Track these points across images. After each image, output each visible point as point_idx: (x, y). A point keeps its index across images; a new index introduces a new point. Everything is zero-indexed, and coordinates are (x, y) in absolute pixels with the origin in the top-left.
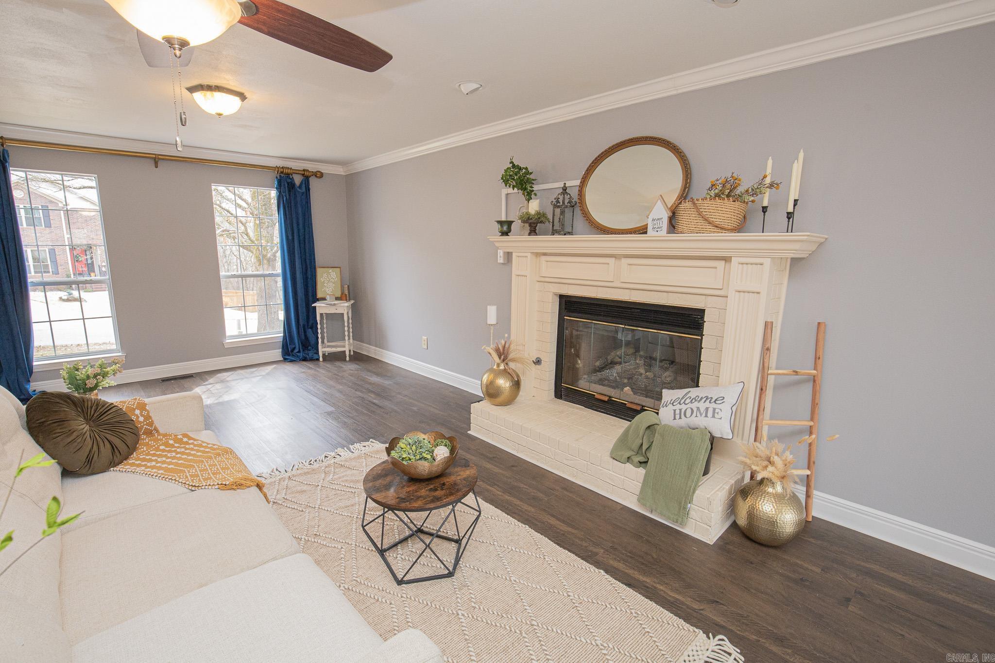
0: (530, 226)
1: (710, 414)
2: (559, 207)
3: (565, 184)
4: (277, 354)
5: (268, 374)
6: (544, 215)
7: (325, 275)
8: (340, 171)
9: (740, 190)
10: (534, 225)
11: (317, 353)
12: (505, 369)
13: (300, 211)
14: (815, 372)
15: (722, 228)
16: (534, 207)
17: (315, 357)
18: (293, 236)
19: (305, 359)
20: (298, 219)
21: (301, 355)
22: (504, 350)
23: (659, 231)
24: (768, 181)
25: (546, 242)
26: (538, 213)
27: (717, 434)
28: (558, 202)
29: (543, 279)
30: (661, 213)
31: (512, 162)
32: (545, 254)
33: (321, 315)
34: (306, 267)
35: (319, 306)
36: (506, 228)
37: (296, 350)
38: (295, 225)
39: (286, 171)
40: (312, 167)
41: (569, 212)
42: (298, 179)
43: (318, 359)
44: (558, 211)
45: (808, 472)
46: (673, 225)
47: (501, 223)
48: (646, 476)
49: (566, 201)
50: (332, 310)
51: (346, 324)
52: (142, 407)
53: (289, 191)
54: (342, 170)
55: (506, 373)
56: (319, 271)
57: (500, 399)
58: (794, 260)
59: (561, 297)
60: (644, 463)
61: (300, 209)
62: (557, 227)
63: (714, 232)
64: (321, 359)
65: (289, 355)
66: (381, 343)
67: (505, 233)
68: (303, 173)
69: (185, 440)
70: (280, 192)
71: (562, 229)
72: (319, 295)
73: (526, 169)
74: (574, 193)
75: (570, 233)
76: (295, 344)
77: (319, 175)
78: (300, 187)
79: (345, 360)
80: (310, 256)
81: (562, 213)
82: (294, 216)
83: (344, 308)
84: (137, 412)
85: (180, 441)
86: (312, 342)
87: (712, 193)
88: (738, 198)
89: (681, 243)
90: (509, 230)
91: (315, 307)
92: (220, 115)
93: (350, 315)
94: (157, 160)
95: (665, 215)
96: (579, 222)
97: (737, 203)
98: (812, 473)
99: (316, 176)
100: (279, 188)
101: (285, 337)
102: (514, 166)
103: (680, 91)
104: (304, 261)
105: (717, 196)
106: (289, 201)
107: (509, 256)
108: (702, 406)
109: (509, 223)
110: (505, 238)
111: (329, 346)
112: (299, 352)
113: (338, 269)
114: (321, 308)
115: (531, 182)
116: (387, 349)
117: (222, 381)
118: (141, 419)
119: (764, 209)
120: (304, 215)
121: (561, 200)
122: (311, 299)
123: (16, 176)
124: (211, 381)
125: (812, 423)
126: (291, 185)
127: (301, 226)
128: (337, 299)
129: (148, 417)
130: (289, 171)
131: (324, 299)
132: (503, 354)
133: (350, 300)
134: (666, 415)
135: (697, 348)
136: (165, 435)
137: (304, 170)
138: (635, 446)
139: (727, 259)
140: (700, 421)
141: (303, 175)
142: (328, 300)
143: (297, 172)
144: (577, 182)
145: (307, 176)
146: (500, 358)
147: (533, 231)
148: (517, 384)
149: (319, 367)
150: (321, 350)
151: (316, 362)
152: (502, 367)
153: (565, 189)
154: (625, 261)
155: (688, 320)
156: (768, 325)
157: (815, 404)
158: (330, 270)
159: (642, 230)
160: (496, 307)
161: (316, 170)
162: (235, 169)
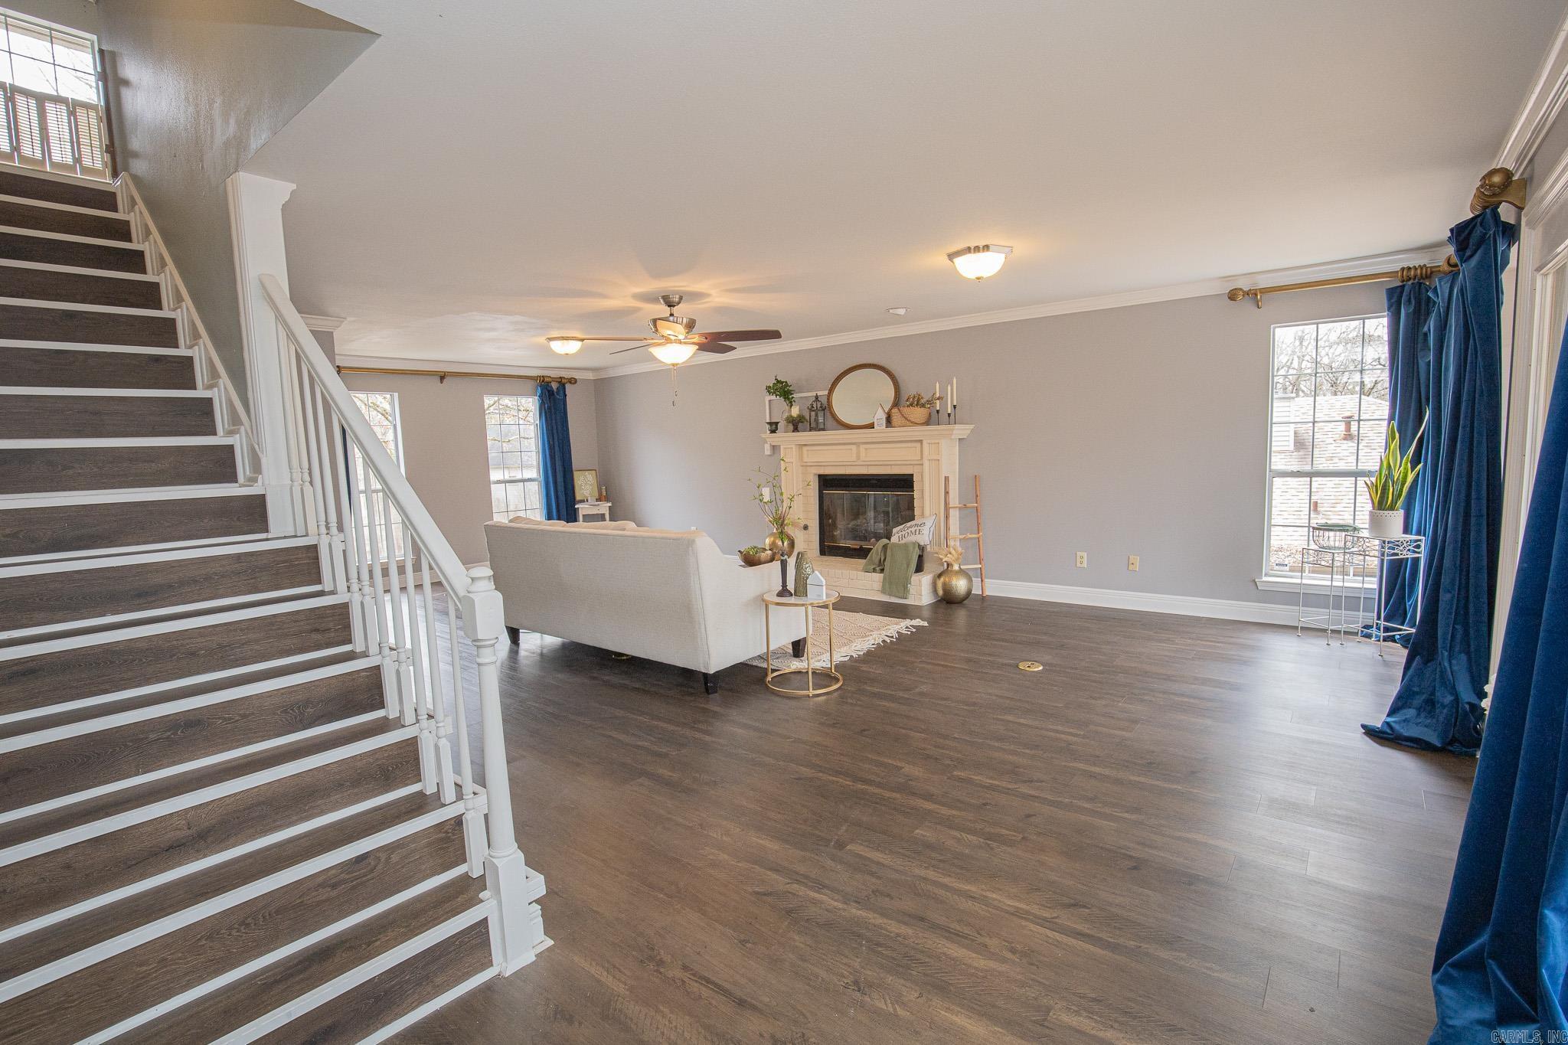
0: (793, 425)
1: (917, 533)
2: (813, 411)
3: (817, 394)
6: (803, 417)
7: (582, 478)
8: (590, 376)
9: (922, 401)
10: (796, 424)
13: (559, 419)
14: (976, 504)
15: (917, 424)
16: (795, 411)
18: (553, 440)
20: (557, 425)
23: (881, 427)
24: (938, 395)
25: (806, 435)
26: (799, 416)
27: (922, 544)
28: (813, 407)
29: (805, 464)
30: (881, 416)
31: (776, 379)
32: (805, 445)
33: (584, 516)
34: (566, 471)
35: (582, 508)
36: (774, 427)
38: (555, 430)
39: (547, 379)
40: (566, 374)
41: (821, 414)
42: (554, 386)
44: (813, 413)
45: (980, 566)
46: (889, 421)
47: (770, 424)
48: (884, 579)
49: (819, 406)
50: (595, 511)
53: (549, 398)
54: (594, 375)
56: (576, 474)
58: (960, 439)
59: (820, 476)
60: (882, 571)
61: (558, 415)
62: (813, 425)
63: (913, 426)
67: (773, 431)
68: (559, 380)
70: (542, 399)
71: (816, 427)
72: (578, 497)
73: (786, 382)
74: (824, 401)
75: (823, 430)
77: (573, 381)
78: (558, 393)
80: (567, 459)
81: (817, 415)
82: (554, 423)
83: (604, 507)
87: (908, 403)
88: (923, 406)
89: (895, 433)
90: (777, 429)
91: (576, 508)
94: (442, 377)
95: (884, 417)
96: (830, 422)
97: (922, 409)
98: (982, 566)
99: (570, 382)
100: (541, 395)
102: (778, 382)
104: (563, 467)
105: (911, 405)
106: (549, 407)
107: (775, 448)
108: (913, 529)
109: (777, 424)
110: (773, 435)
113: (594, 471)
115: (790, 392)
119: (938, 412)
120: (562, 421)
121: (815, 406)
122: (571, 499)
125: (979, 536)
126: (551, 393)
127: (559, 431)
128: (598, 500)
132: (780, 521)
133: (608, 502)
134: (894, 539)
135: (911, 499)
137: (560, 378)
138: (877, 561)
139: (921, 442)
140: (912, 538)
141: (560, 382)
142: (590, 501)
143: (554, 379)
144: (826, 393)
145: (562, 383)
147: (796, 429)
153: (817, 397)
154: (862, 447)
155: (904, 482)
156: (947, 479)
157: (978, 524)
158: (587, 473)
159: (871, 426)
160: (768, 489)
161: (570, 377)
162: (505, 381)
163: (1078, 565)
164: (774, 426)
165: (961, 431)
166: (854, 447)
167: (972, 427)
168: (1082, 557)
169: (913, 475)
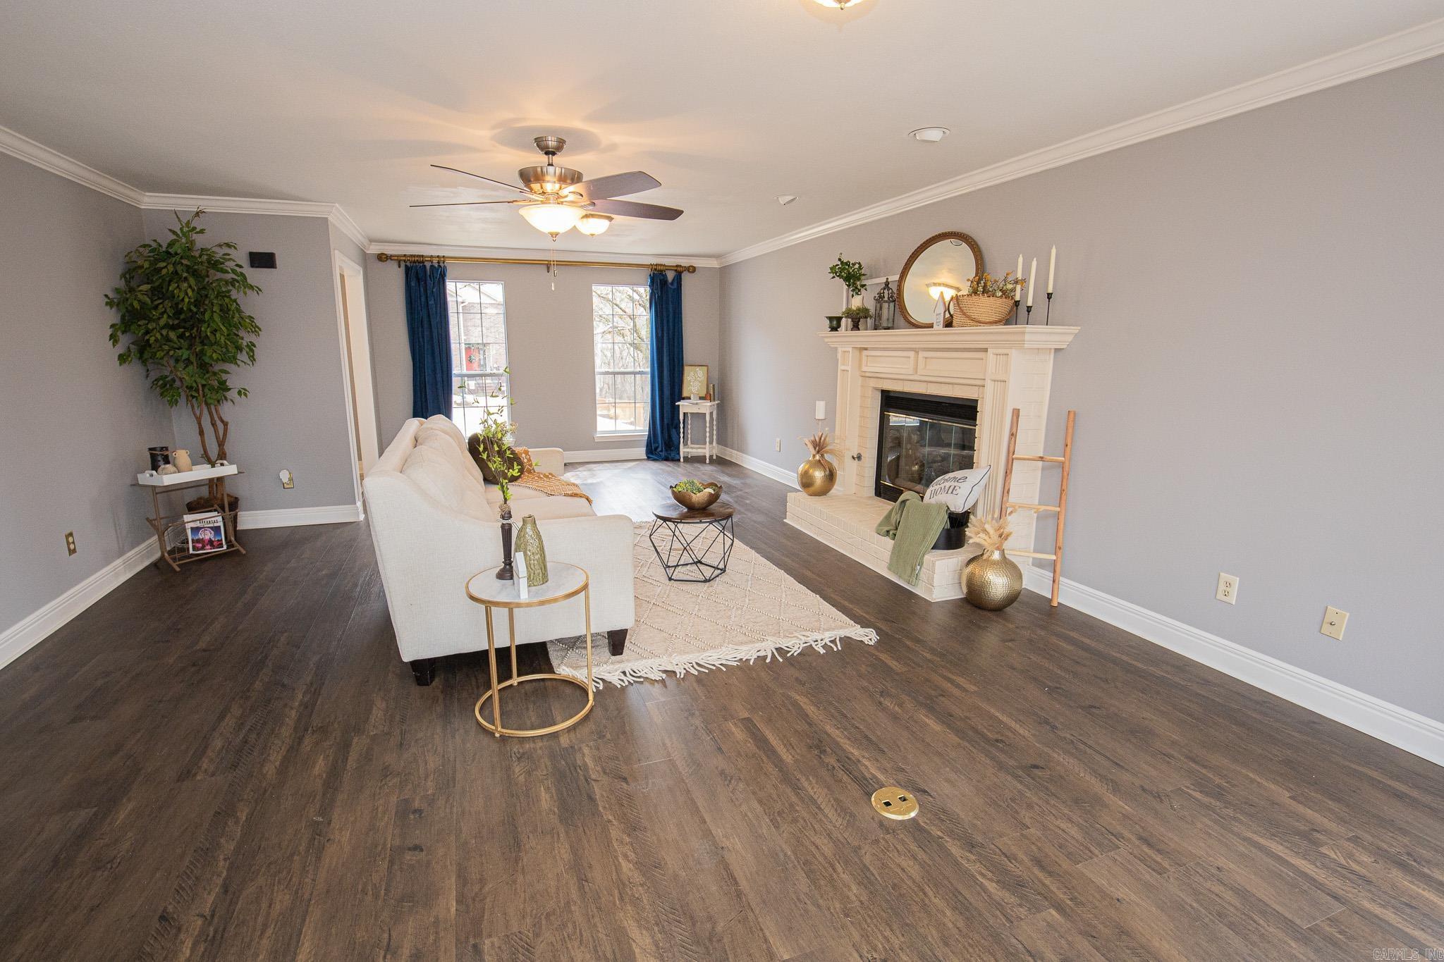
0: (854, 321)
2: (880, 302)
3: (887, 279)
4: (641, 452)
5: (630, 468)
6: (867, 310)
7: (692, 373)
8: (714, 264)
10: (857, 319)
11: (679, 454)
12: (819, 461)
13: (671, 310)
14: (1063, 459)
15: (980, 322)
16: (858, 302)
17: (677, 457)
18: (663, 333)
19: (667, 459)
20: (668, 316)
21: (663, 454)
22: (820, 442)
23: (939, 327)
24: (1018, 276)
25: (866, 336)
26: (861, 308)
27: (952, 508)
28: (880, 297)
29: (863, 374)
30: (940, 310)
31: (840, 260)
32: (866, 349)
33: (685, 414)
34: (674, 366)
35: (683, 405)
36: (835, 324)
37: (660, 449)
38: (665, 322)
39: (659, 268)
40: (684, 262)
41: (889, 307)
42: (670, 276)
43: (679, 460)
44: (879, 306)
45: (1054, 557)
47: (831, 319)
48: (893, 549)
49: (888, 296)
50: (695, 410)
51: (708, 425)
52: (526, 453)
53: (662, 288)
54: (716, 262)
55: (820, 464)
56: (687, 369)
57: (812, 489)
58: (1057, 350)
59: (883, 392)
60: (894, 536)
61: (671, 306)
62: (878, 322)
63: (973, 326)
64: (682, 460)
65: (652, 454)
66: (742, 450)
67: (834, 329)
68: (676, 268)
69: (550, 476)
70: (652, 290)
71: (881, 325)
72: (685, 394)
74: (894, 287)
75: (888, 328)
76: (658, 443)
77: (692, 269)
78: (672, 284)
79: (705, 463)
80: (679, 354)
81: (883, 308)
82: (665, 314)
83: (706, 407)
84: (524, 455)
85: (547, 477)
86: (676, 443)
89: (955, 336)
90: (839, 326)
91: (679, 406)
92: (592, 235)
93: (715, 416)
94: (548, 266)
95: (943, 311)
96: (902, 321)
98: (1057, 558)
99: (689, 271)
100: (652, 286)
101: (649, 436)
102: (842, 263)
103: (978, 188)
104: (672, 361)
106: (660, 298)
109: (839, 319)
110: (834, 333)
111: (692, 448)
112: (662, 451)
113: (705, 368)
114: (684, 407)
115: (858, 278)
116: (747, 454)
117: (589, 470)
118: (525, 461)
119: (1017, 303)
120: (674, 313)
121: (883, 296)
122: (676, 397)
123: (450, 286)
124: (580, 469)
125: (1058, 509)
126: (664, 282)
127: (671, 324)
128: (701, 398)
129: (529, 460)
130: (662, 268)
131: (689, 398)
132: (819, 446)
133: (714, 400)
134: (927, 493)
135: (973, 437)
136: (538, 473)
137: (677, 266)
139: (986, 350)
141: (676, 270)
142: (692, 398)
143: (669, 268)
144: (897, 277)
145: (679, 272)
146: (815, 449)
147: (857, 327)
148: (831, 477)
149: (679, 466)
150: (683, 450)
151: (677, 463)
152: (818, 457)
153: (887, 284)
154: (921, 354)
155: (966, 411)
156: (1016, 413)
157: (1062, 491)
158: (698, 369)
159: (931, 326)
160: (824, 402)
161: (687, 265)
162: (614, 269)
163: (1220, 596)
164: (835, 322)
165: (1059, 335)
166: (912, 354)
167: (1075, 330)
168: (1229, 584)
169: (977, 401)
